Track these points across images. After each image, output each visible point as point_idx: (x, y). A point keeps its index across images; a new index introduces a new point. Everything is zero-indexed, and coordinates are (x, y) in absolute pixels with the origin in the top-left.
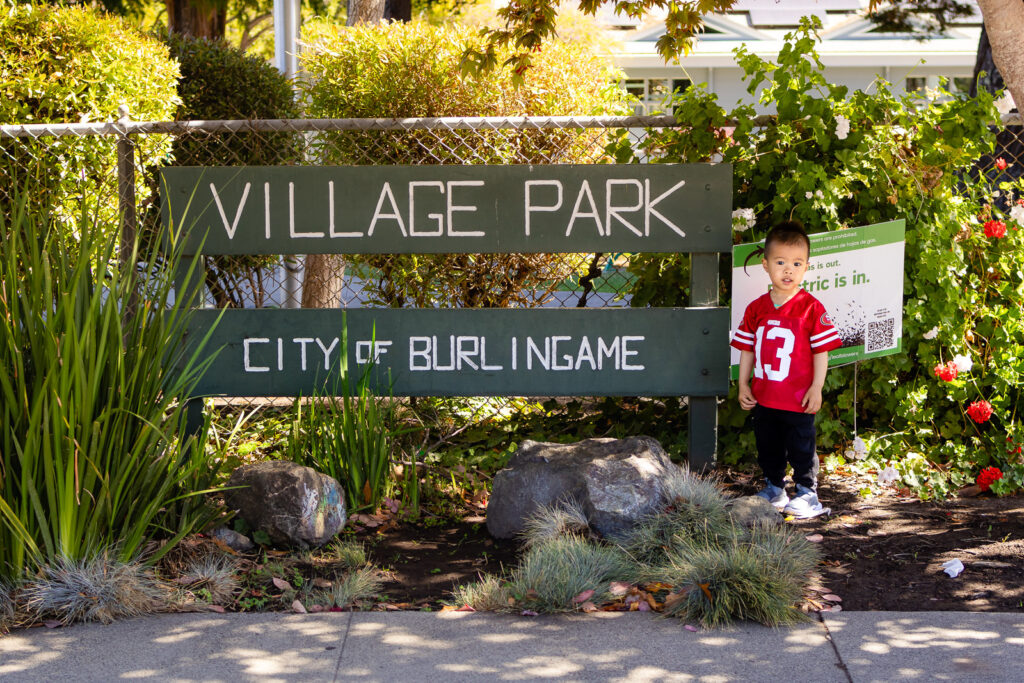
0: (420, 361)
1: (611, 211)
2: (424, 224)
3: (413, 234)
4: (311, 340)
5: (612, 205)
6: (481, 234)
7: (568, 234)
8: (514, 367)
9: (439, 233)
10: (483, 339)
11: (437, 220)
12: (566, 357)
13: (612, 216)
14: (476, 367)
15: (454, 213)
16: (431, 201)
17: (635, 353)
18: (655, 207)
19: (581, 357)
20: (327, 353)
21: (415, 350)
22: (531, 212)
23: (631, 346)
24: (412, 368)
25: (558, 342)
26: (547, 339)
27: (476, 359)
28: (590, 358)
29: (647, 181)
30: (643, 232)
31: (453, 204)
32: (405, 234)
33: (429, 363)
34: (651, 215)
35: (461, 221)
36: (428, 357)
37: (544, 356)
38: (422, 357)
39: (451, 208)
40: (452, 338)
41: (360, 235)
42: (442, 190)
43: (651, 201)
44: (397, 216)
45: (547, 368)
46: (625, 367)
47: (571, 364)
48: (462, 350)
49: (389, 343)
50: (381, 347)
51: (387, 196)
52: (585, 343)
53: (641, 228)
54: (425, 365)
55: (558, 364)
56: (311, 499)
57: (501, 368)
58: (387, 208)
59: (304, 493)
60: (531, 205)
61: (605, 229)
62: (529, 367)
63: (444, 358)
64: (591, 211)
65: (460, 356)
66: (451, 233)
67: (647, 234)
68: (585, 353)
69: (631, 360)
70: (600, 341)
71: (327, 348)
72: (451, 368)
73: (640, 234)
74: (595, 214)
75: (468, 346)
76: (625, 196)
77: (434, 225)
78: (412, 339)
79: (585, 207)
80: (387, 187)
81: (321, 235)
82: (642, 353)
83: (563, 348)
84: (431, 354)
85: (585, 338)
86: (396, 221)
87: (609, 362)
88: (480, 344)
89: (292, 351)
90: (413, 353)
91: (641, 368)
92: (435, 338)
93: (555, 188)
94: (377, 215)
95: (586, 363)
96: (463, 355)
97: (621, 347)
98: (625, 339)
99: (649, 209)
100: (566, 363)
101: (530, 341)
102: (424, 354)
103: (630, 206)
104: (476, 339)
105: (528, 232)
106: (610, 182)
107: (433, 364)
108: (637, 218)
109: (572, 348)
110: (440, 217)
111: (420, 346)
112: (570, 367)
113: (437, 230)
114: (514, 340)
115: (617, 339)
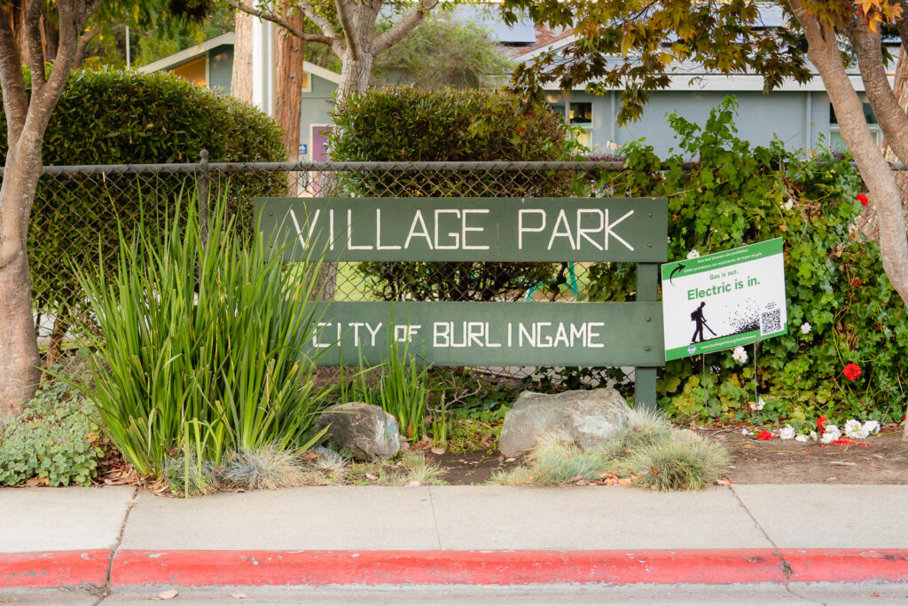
0: (441, 340)
1: (581, 232)
2: (445, 240)
3: (437, 247)
4: (362, 324)
5: (581, 227)
6: (487, 248)
7: (549, 248)
8: (510, 344)
9: (457, 247)
10: (487, 324)
11: (455, 237)
12: (547, 338)
13: (581, 236)
14: (482, 345)
15: (467, 232)
16: (450, 224)
17: (597, 335)
18: (612, 229)
19: (558, 338)
20: (374, 334)
21: (438, 332)
22: (523, 233)
23: (594, 329)
24: (435, 345)
25: (542, 327)
26: (534, 325)
27: (482, 339)
28: (565, 338)
29: (607, 211)
30: (604, 247)
31: (467, 226)
32: (431, 248)
33: (447, 342)
34: (610, 235)
35: (472, 239)
36: (447, 338)
37: (531, 336)
38: (443, 337)
39: (465, 229)
40: (465, 323)
41: (399, 248)
42: (459, 216)
43: (609, 224)
44: (426, 234)
45: (534, 345)
46: (590, 345)
47: (551, 342)
48: (472, 332)
49: (419, 327)
50: (413, 330)
51: (418, 221)
52: (561, 328)
53: (602, 244)
54: (444, 343)
55: (541, 343)
56: (380, 428)
57: (500, 345)
58: (418, 229)
59: (376, 423)
60: (523, 227)
61: (576, 245)
62: (521, 345)
63: (458, 339)
64: (566, 232)
65: (470, 337)
66: (465, 247)
67: (606, 249)
68: (561, 335)
69: (594, 340)
70: (572, 326)
71: (374, 330)
72: (464, 345)
73: (601, 249)
74: (569, 234)
75: (476, 329)
76: (591, 221)
77: (452, 241)
78: (436, 324)
79: (562, 229)
80: (418, 214)
81: (370, 248)
82: (602, 335)
83: (545, 331)
84: (449, 335)
85: (561, 324)
86: (425, 238)
87: (578, 341)
88: (485, 328)
89: (348, 333)
90: (436, 334)
91: (602, 345)
92: (452, 323)
93: (540, 215)
94: (412, 234)
95: (561, 342)
96: (473, 336)
97: (587, 330)
98: (590, 324)
99: (608, 231)
100: (547, 342)
101: (521, 326)
102: (444, 335)
103: (594, 228)
104: (482, 324)
105: (520, 247)
106: (580, 211)
107: (450, 342)
108: (599, 237)
109: (551, 331)
110: (457, 235)
111: (441, 329)
112: (550, 345)
113: (455, 245)
114: (510, 325)
115: (584, 324)
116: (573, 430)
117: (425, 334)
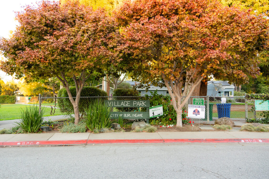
0: (125, 116)
1: (140, 104)
2: (125, 105)
6: (130, 106)
7: (137, 106)
8: (132, 116)
16: (126, 103)
22: (134, 104)
29: (143, 102)
31: (128, 103)
35: (128, 105)
41: (120, 106)
44: (123, 104)
47: (137, 116)
56: (118, 126)
58: (122, 104)
62: (134, 116)
63: (127, 116)
65: (128, 116)
69: (142, 116)
70: (139, 114)
71: (117, 115)
75: (129, 115)
76: (141, 103)
77: (126, 105)
79: (138, 104)
80: (122, 102)
81: (117, 106)
83: (136, 115)
87: (140, 116)
88: (130, 115)
89: (114, 115)
90: (124, 115)
93: (136, 102)
96: (128, 115)
98: (141, 114)
99: (143, 104)
101: (134, 114)
105: (134, 106)
107: (126, 116)
108: (142, 105)
109: (137, 115)
111: (125, 115)
114: (132, 114)
116: (140, 126)
117: (123, 115)
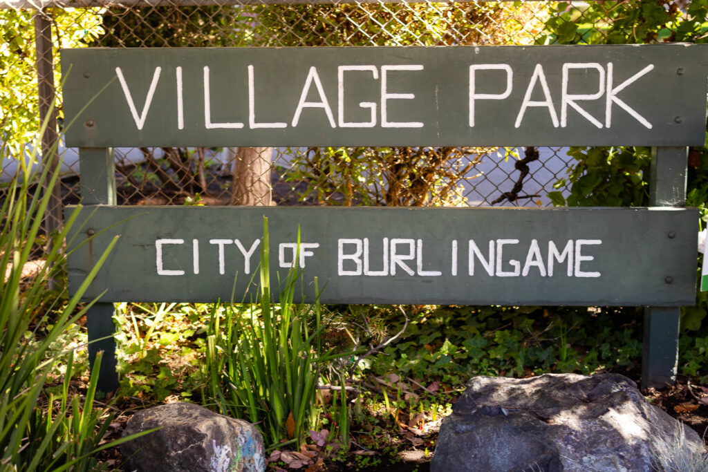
0: (350, 265)
1: (567, 99)
2: (355, 113)
3: (342, 124)
4: (229, 242)
5: (569, 92)
6: (420, 125)
7: (517, 125)
8: (454, 272)
9: (372, 124)
10: (420, 242)
11: (369, 109)
12: (512, 262)
13: (569, 107)
14: (411, 273)
15: (388, 101)
16: (362, 88)
17: (591, 258)
18: (619, 95)
19: (529, 263)
20: (247, 256)
21: (345, 253)
22: (476, 101)
23: (585, 250)
24: (341, 273)
25: (504, 246)
26: (492, 243)
27: (412, 264)
28: (539, 263)
29: (610, 65)
30: (604, 123)
31: (388, 91)
32: (333, 125)
33: (359, 268)
34: (614, 104)
35: (397, 110)
36: (358, 261)
37: (488, 261)
38: (351, 261)
39: (385, 96)
40: (386, 240)
41: (284, 125)
42: (376, 76)
43: (614, 87)
44: (324, 104)
45: (491, 274)
46: (579, 274)
47: (518, 270)
48: (397, 253)
49: (316, 245)
50: (306, 250)
51: (313, 83)
52: (534, 247)
53: (601, 118)
54: (355, 270)
55: (504, 270)
56: (221, 458)
57: (438, 273)
58: (313, 96)
59: (212, 452)
60: (476, 92)
61: (560, 120)
62: (471, 272)
63: (376, 263)
64: (544, 100)
65: (393, 261)
66: (385, 124)
67: (608, 125)
68: (534, 258)
69: (585, 266)
70: (552, 245)
71: (248, 250)
72: (384, 273)
73: (600, 125)
74: (548, 103)
75: (402, 249)
76: (585, 82)
77: (366, 115)
78: (341, 242)
79: (538, 95)
80: (313, 73)
81: (240, 125)
82: (597, 259)
83: (509, 253)
84: (361, 257)
85: (534, 242)
86: (323, 110)
87: (560, 268)
88: (417, 248)
89: (209, 253)
90: (342, 257)
91: (597, 274)
92: (366, 240)
93: (504, 72)
94: (302, 104)
95: (534, 269)
96: (398, 259)
97: (574, 252)
98: (580, 242)
99: (611, 97)
100: (512, 269)
101: (472, 245)
102: (355, 257)
103: (588, 93)
104: (411, 242)
105: (472, 123)
106: (566, 67)
107: (363, 269)
108: (597, 108)
109: (519, 253)
110: (373, 106)
111: (350, 249)
112: (516, 273)
113: (369, 121)
114: (455, 243)
115: (570, 242)
117: (324, 258)
